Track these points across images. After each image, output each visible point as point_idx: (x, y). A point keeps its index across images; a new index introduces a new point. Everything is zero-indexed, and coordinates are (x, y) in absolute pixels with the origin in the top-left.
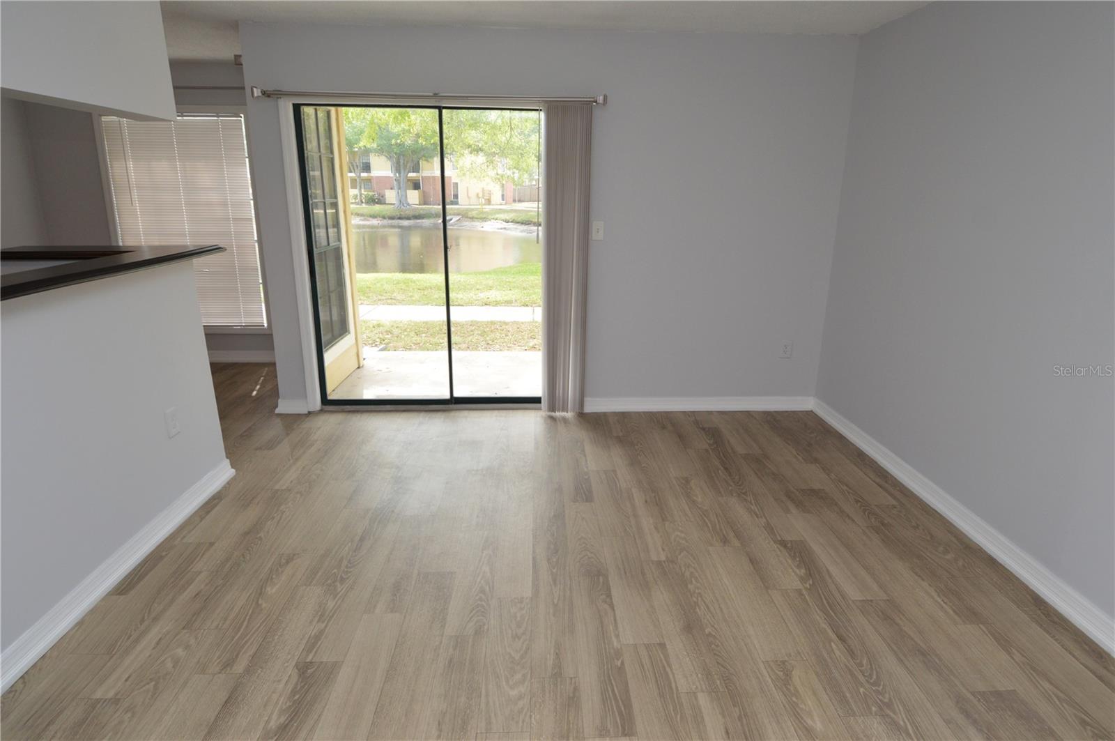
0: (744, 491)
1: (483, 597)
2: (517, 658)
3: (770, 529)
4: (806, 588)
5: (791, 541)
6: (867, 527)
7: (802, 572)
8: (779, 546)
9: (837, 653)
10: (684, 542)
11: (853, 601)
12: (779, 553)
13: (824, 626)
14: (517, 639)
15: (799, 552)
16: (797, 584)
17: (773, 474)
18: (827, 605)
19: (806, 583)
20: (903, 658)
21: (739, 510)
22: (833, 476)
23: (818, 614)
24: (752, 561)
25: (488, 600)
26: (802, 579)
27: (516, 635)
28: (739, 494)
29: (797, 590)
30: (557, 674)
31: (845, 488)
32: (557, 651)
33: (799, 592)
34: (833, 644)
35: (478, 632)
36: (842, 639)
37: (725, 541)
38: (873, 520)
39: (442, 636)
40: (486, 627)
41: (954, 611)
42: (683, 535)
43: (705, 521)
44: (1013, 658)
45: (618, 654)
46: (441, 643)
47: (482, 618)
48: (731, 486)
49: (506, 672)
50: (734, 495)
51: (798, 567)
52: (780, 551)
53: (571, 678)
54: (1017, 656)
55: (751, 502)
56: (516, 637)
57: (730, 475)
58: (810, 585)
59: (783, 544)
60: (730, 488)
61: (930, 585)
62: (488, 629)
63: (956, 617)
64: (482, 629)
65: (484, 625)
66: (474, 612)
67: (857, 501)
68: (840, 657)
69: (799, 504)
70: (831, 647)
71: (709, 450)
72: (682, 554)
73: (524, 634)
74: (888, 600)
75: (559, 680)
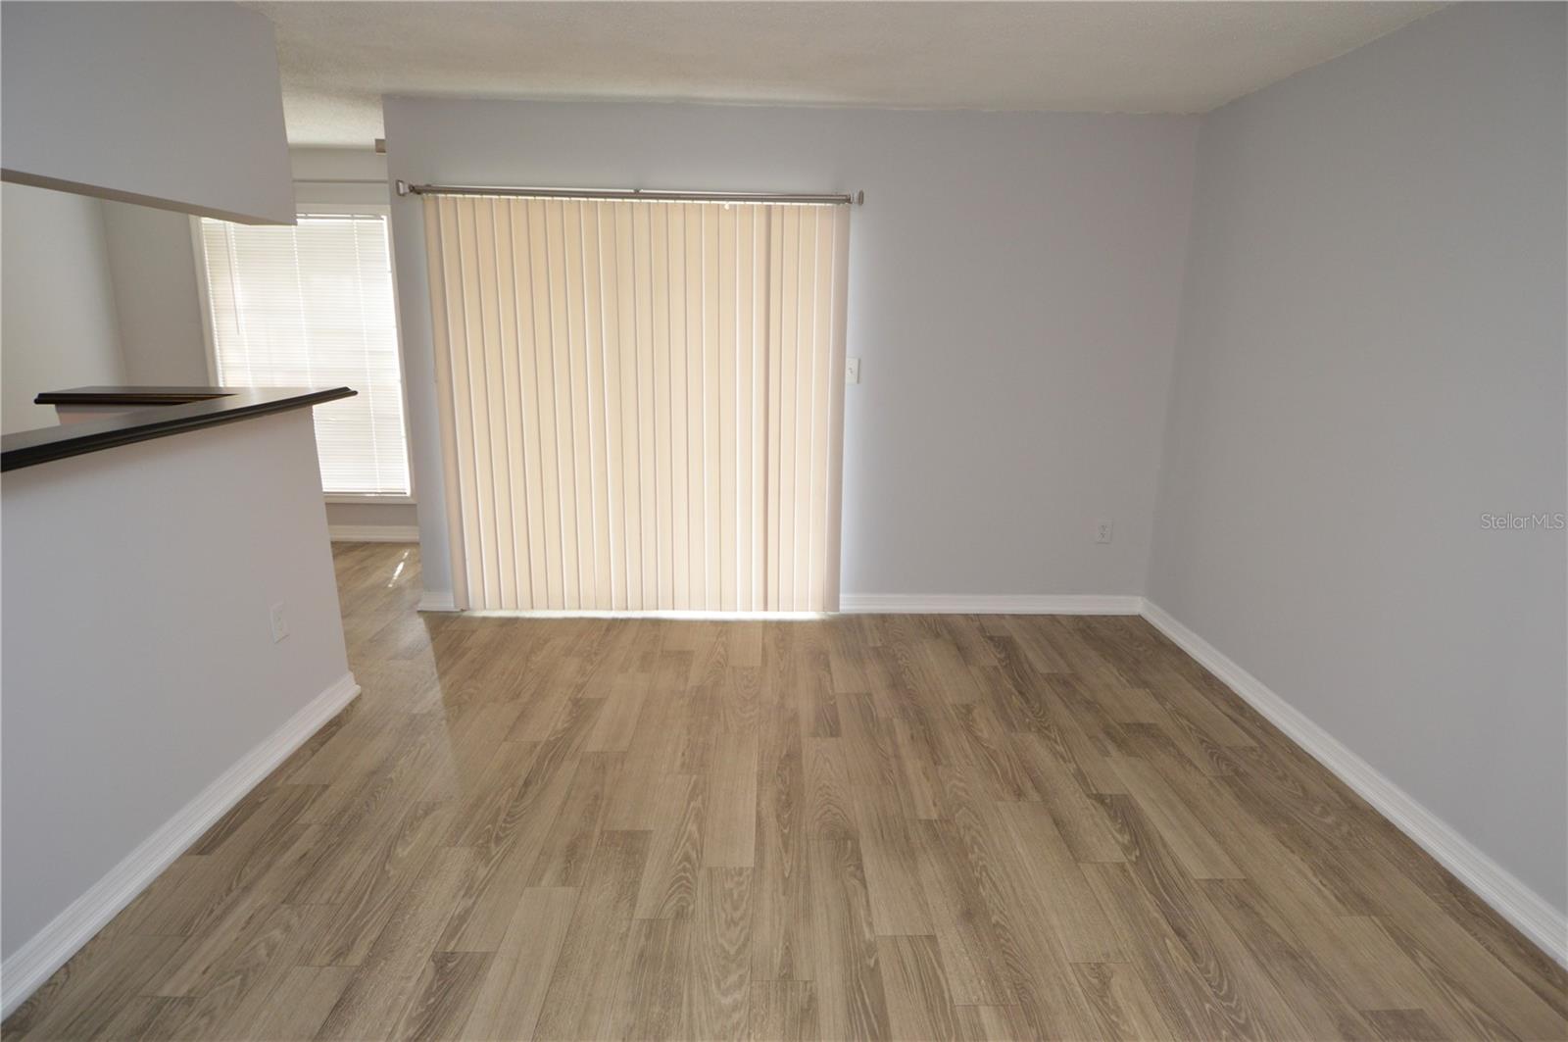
0: (1046, 725)
1: (688, 866)
2: (732, 951)
3: (1081, 777)
4: (1130, 861)
5: (1111, 796)
6: (1216, 778)
7: (1126, 839)
8: (1094, 802)
9: (1174, 953)
10: (964, 794)
11: (1196, 881)
12: (1094, 811)
13: (1156, 915)
14: (732, 925)
15: (1121, 811)
16: (1118, 856)
17: (1088, 702)
18: (1159, 886)
19: (1131, 854)
20: (1265, 961)
21: (1040, 752)
22: (1168, 706)
23: (1148, 899)
24: (1057, 823)
25: (694, 870)
26: (1126, 849)
27: (732, 918)
28: (1039, 729)
29: (1118, 864)
30: (787, 976)
31: (1185, 722)
32: (787, 944)
33: (1122, 867)
34: (1167, 941)
35: (681, 915)
36: (1180, 933)
37: (1020, 794)
38: (1224, 768)
39: (631, 919)
40: (691, 908)
41: (1336, 897)
42: (962, 785)
43: (992, 765)
44: (1418, 964)
45: (871, 948)
46: (629, 929)
47: (685, 895)
48: (1028, 717)
49: (717, 973)
50: (1033, 729)
51: (1120, 831)
52: (1095, 808)
53: (806, 982)
54: (1425, 962)
55: (1056, 742)
56: (732, 923)
57: (1027, 701)
58: (1136, 857)
59: (1100, 799)
60: (1027, 720)
61: (1302, 859)
62: (694, 910)
63: (1339, 906)
64: (685, 910)
65: (689, 904)
66: (676, 886)
67: (1203, 741)
68: (1178, 959)
69: (1121, 745)
70: (1166, 944)
71: (999, 667)
72: (961, 812)
73: (741, 918)
74: (1244, 880)
75: (789, 983)
